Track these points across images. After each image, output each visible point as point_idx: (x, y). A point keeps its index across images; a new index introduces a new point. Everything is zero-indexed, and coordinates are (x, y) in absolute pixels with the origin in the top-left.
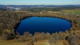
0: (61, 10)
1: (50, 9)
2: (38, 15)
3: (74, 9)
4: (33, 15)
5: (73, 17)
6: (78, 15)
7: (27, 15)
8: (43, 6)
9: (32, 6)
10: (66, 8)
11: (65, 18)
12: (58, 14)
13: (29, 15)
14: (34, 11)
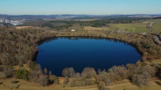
0: (107, 24)
1: (87, 22)
2: (67, 35)
3: (130, 23)
4: (57, 36)
5: (137, 36)
6: (144, 33)
7: (45, 35)
8: (67, 17)
9: (45, 16)
10: (113, 20)
11: (122, 40)
12: (107, 31)
13: (49, 36)
14: (53, 26)
